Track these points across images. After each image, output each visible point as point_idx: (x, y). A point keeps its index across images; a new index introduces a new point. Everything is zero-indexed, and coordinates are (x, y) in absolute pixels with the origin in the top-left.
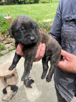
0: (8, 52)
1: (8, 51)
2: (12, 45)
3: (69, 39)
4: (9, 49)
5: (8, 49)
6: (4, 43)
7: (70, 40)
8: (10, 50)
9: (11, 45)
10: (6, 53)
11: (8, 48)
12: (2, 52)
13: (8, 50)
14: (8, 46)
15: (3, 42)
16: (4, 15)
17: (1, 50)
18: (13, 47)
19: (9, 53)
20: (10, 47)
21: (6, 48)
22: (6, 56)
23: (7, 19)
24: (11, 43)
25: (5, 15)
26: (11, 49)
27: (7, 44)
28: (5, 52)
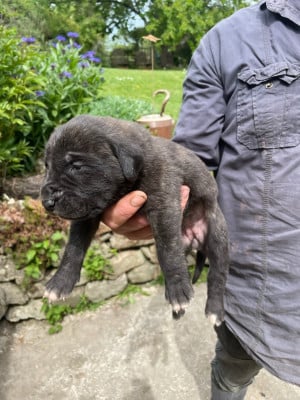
0: (121, 293)
1: (120, 288)
2: (148, 259)
3: (271, 134)
4: (131, 275)
5: (124, 276)
6: (112, 248)
7: (276, 135)
8: (133, 281)
9: (141, 259)
10: (113, 296)
11: (127, 272)
12: (94, 289)
13: (126, 283)
14: (128, 261)
15: (107, 241)
16: (140, 104)
17: (91, 281)
18: (152, 267)
19: (125, 297)
20: (136, 270)
21: (118, 272)
22: (109, 312)
23: (154, 126)
24: (146, 250)
25: (146, 108)
26: (138, 278)
27: (126, 254)
28: (107, 291)
